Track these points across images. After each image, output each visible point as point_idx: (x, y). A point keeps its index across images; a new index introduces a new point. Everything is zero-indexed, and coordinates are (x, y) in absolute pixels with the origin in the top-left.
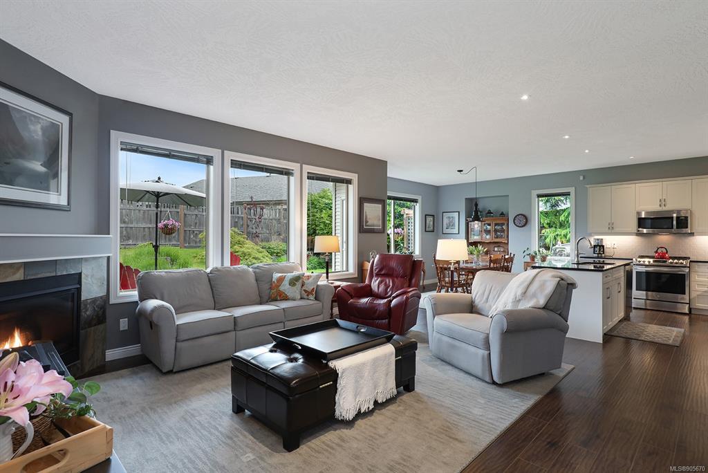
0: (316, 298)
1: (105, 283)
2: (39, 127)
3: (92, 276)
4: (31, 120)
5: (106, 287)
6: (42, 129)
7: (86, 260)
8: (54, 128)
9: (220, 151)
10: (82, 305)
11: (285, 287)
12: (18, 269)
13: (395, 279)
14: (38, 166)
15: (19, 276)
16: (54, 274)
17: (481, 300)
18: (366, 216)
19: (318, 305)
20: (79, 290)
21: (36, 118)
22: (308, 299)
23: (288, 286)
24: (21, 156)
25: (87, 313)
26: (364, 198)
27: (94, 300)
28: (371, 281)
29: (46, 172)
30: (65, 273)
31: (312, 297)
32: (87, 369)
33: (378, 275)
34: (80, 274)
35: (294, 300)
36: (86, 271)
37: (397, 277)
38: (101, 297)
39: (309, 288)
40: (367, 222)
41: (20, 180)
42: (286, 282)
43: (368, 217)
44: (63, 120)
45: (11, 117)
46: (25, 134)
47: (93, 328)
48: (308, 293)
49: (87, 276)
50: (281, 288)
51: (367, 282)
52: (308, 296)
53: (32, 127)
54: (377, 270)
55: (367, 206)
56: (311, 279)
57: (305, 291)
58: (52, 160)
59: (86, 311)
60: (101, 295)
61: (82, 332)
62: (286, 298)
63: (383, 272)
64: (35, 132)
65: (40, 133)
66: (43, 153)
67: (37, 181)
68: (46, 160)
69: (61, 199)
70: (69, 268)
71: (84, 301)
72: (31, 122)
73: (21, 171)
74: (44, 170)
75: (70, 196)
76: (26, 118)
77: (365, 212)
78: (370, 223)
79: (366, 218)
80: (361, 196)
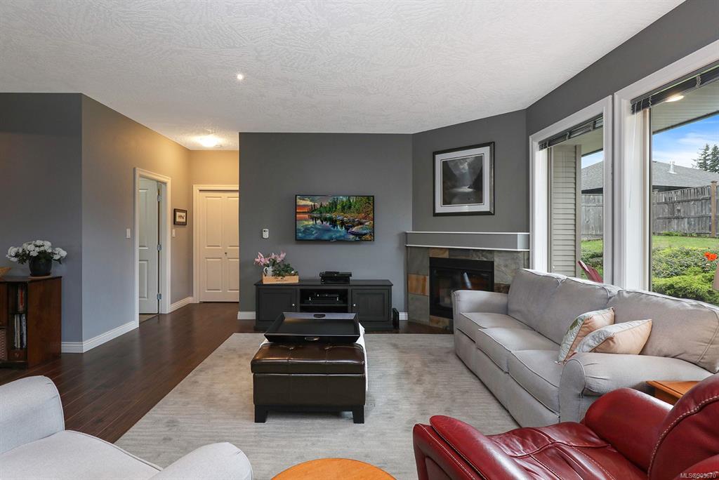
3: (506, 266)
6: (469, 164)
7: (499, 252)
8: (478, 160)
10: (495, 287)
12: (445, 252)
14: (466, 189)
15: (446, 255)
16: (469, 259)
20: (492, 274)
21: (464, 160)
24: (455, 186)
29: (472, 192)
30: (479, 259)
34: (493, 262)
36: (498, 261)
41: (455, 200)
44: (486, 151)
45: (449, 167)
46: (457, 173)
49: (499, 264)
58: (478, 185)
64: (463, 168)
65: (467, 168)
66: (469, 179)
67: (465, 199)
68: (472, 183)
69: (485, 206)
70: (481, 255)
71: (497, 284)
72: (462, 164)
73: (455, 195)
74: (470, 190)
75: (493, 203)
76: (457, 162)
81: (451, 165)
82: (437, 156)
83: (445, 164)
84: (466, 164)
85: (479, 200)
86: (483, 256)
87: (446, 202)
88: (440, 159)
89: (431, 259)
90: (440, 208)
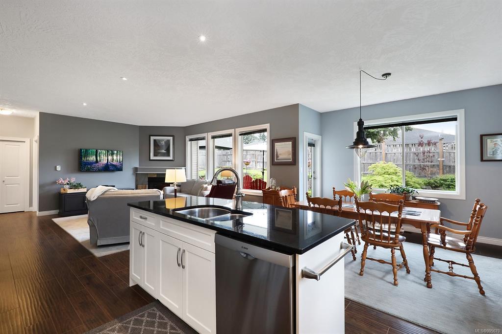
8: (168, 141)
9: (207, 133)
14: (163, 151)
15: (155, 176)
18: (277, 152)
21: (163, 140)
24: (159, 150)
26: (274, 140)
40: (277, 157)
41: (159, 155)
44: (171, 138)
46: (160, 145)
55: (278, 145)
58: (168, 150)
65: (164, 143)
66: (165, 148)
67: (163, 155)
69: (171, 158)
73: (159, 153)
74: (165, 152)
75: (174, 157)
76: (160, 141)
77: (277, 150)
78: (280, 157)
79: (277, 154)
80: (273, 138)
81: (157, 141)
82: (151, 137)
83: (155, 141)
84: (163, 142)
85: (169, 155)
87: (155, 155)
88: (152, 138)
89: (149, 178)
90: (152, 158)
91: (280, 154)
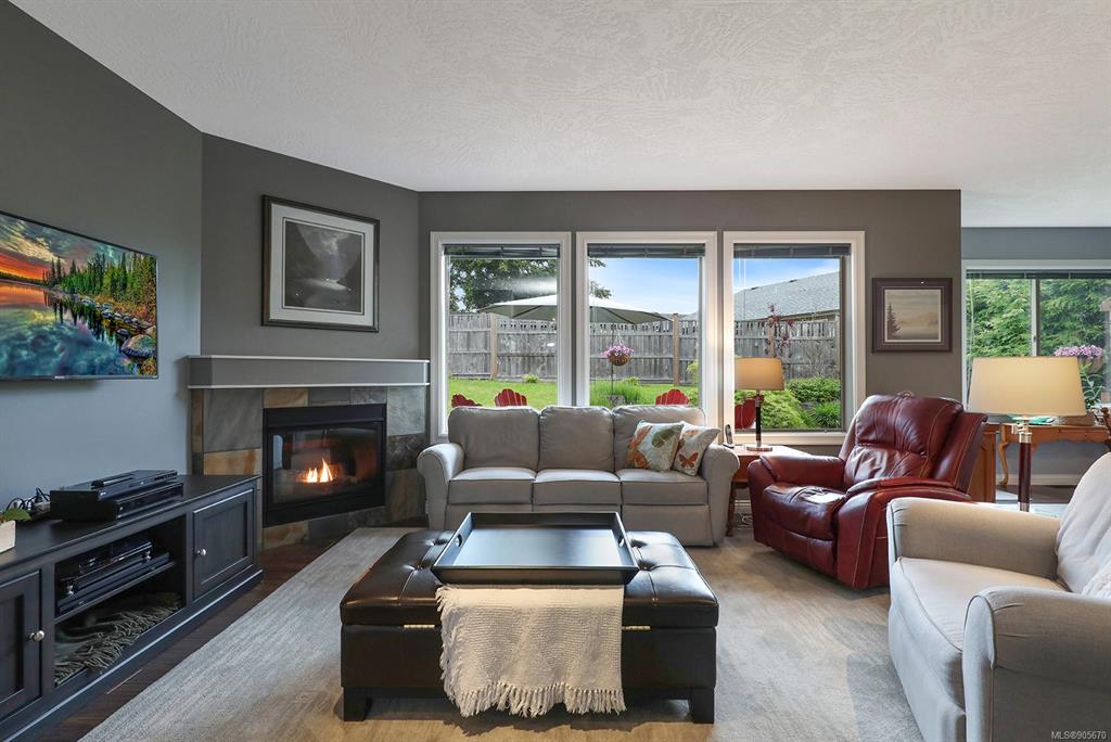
0: (700, 473)
1: (423, 419)
2: (335, 240)
3: (403, 408)
4: (324, 236)
5: (424, 423)
6: (338, 242)
7: (394, 388)
8: (355, 240)
9: (570, 233)
10: (388, 442)
11: (647, 446)
12: (301, 395)
13: (897, 455)
14: (333, 284)
15: (303, 402)
16: (348, 403)
17: (1074, 545)
18: (891, 316)
19: (700, 484)
20: (384, 423)
21: (332, 233)
22: (683, 473)
23: (650, 445)
24: (314, 276)
25: (395, 452)
26: (880, 280)
27: (406, 438)
28: (848, 454)
29: (343, 291)
30: (363, 403)
31: (691, 471)
32: (396, 518)
33: (863, 442)
34: (385, 405)
35: (658, 471)
36: (392, 402)
37: (902, 451)
38: (416, 435)
39: (688, 452)
40: (893, 328)
41: (312, 300)
42: (649, 439)
43: (898, 319)
44: (367, 230)
45: (300, 235)
46: (316, 251)
47: (403, 471)
48: (686, 462)
49: (394, 408)
50: (641, 448)
51: (842, 455)
52: (683, 466)
53: (326, 243)
54: (861, 431)
55: (892, 297)
56: (695, 437)
57: (682, 457)
58: (353, 279)
59: (394, 449)
60: (416, 432)
61: (389, 474)
62: (645, 467)
63: (872, 437)
64: (329, 247)
65: (335, 247)
66: (340, 269)
67: (331, 301)
68: (343, 276)
69: (365, 319)
70: (368, 397)
71: (390, 437)
72: (325, 237)
73: (312, 291)
74: (341, 287)
75: (376, 315)
76: (318, 233)
77: (890, 309)
78: (902, 330)
79: (891, 322)
80: (873, 275)
81: (304, 234)
82: (274, 207)
83: (292, 229)
84: (333, 241)
85: (355, 305)
86: (370, 397)
87: (290, 301)
88: (280, 215)
89: (267, 412)
90: (278, 311)
91: (903, 322)
